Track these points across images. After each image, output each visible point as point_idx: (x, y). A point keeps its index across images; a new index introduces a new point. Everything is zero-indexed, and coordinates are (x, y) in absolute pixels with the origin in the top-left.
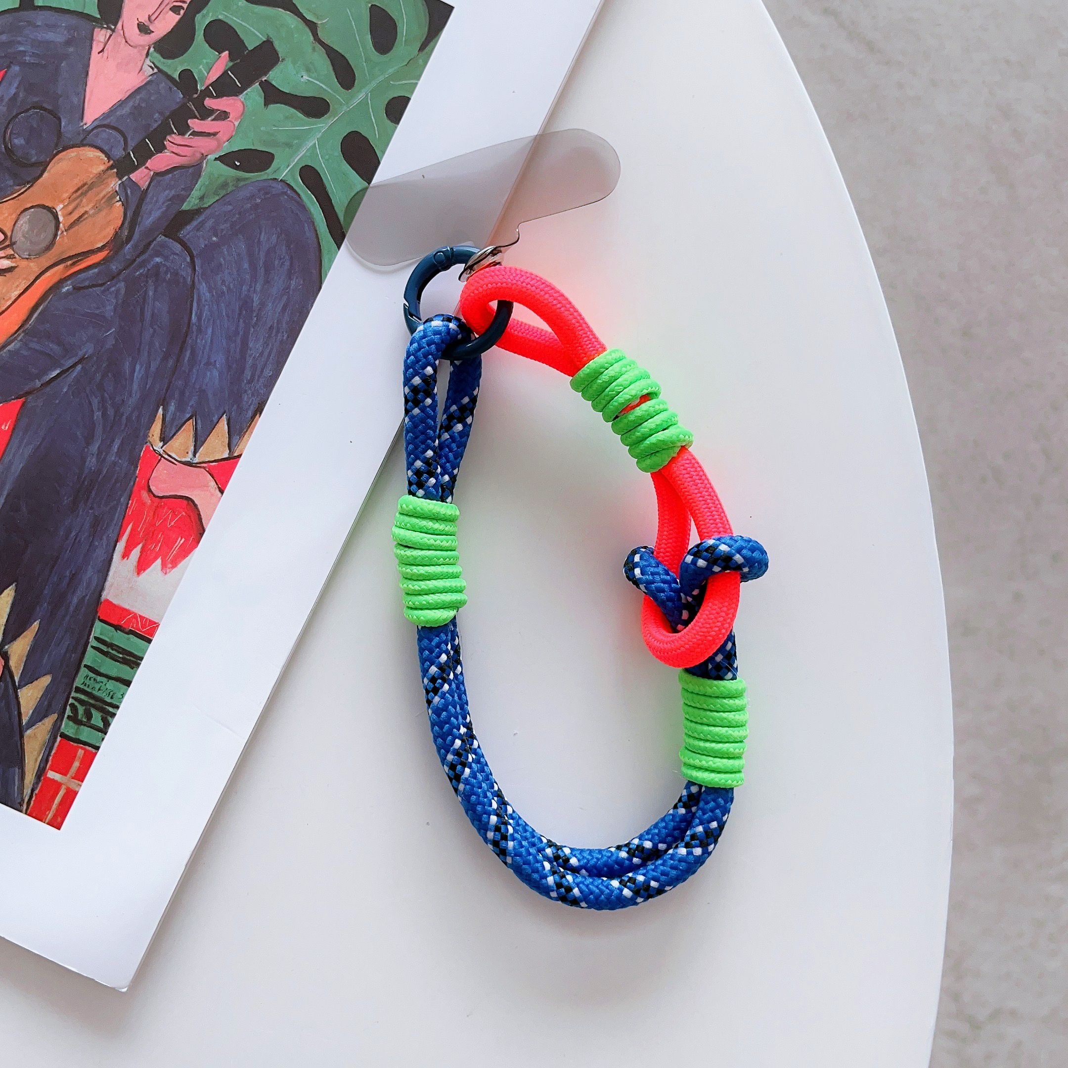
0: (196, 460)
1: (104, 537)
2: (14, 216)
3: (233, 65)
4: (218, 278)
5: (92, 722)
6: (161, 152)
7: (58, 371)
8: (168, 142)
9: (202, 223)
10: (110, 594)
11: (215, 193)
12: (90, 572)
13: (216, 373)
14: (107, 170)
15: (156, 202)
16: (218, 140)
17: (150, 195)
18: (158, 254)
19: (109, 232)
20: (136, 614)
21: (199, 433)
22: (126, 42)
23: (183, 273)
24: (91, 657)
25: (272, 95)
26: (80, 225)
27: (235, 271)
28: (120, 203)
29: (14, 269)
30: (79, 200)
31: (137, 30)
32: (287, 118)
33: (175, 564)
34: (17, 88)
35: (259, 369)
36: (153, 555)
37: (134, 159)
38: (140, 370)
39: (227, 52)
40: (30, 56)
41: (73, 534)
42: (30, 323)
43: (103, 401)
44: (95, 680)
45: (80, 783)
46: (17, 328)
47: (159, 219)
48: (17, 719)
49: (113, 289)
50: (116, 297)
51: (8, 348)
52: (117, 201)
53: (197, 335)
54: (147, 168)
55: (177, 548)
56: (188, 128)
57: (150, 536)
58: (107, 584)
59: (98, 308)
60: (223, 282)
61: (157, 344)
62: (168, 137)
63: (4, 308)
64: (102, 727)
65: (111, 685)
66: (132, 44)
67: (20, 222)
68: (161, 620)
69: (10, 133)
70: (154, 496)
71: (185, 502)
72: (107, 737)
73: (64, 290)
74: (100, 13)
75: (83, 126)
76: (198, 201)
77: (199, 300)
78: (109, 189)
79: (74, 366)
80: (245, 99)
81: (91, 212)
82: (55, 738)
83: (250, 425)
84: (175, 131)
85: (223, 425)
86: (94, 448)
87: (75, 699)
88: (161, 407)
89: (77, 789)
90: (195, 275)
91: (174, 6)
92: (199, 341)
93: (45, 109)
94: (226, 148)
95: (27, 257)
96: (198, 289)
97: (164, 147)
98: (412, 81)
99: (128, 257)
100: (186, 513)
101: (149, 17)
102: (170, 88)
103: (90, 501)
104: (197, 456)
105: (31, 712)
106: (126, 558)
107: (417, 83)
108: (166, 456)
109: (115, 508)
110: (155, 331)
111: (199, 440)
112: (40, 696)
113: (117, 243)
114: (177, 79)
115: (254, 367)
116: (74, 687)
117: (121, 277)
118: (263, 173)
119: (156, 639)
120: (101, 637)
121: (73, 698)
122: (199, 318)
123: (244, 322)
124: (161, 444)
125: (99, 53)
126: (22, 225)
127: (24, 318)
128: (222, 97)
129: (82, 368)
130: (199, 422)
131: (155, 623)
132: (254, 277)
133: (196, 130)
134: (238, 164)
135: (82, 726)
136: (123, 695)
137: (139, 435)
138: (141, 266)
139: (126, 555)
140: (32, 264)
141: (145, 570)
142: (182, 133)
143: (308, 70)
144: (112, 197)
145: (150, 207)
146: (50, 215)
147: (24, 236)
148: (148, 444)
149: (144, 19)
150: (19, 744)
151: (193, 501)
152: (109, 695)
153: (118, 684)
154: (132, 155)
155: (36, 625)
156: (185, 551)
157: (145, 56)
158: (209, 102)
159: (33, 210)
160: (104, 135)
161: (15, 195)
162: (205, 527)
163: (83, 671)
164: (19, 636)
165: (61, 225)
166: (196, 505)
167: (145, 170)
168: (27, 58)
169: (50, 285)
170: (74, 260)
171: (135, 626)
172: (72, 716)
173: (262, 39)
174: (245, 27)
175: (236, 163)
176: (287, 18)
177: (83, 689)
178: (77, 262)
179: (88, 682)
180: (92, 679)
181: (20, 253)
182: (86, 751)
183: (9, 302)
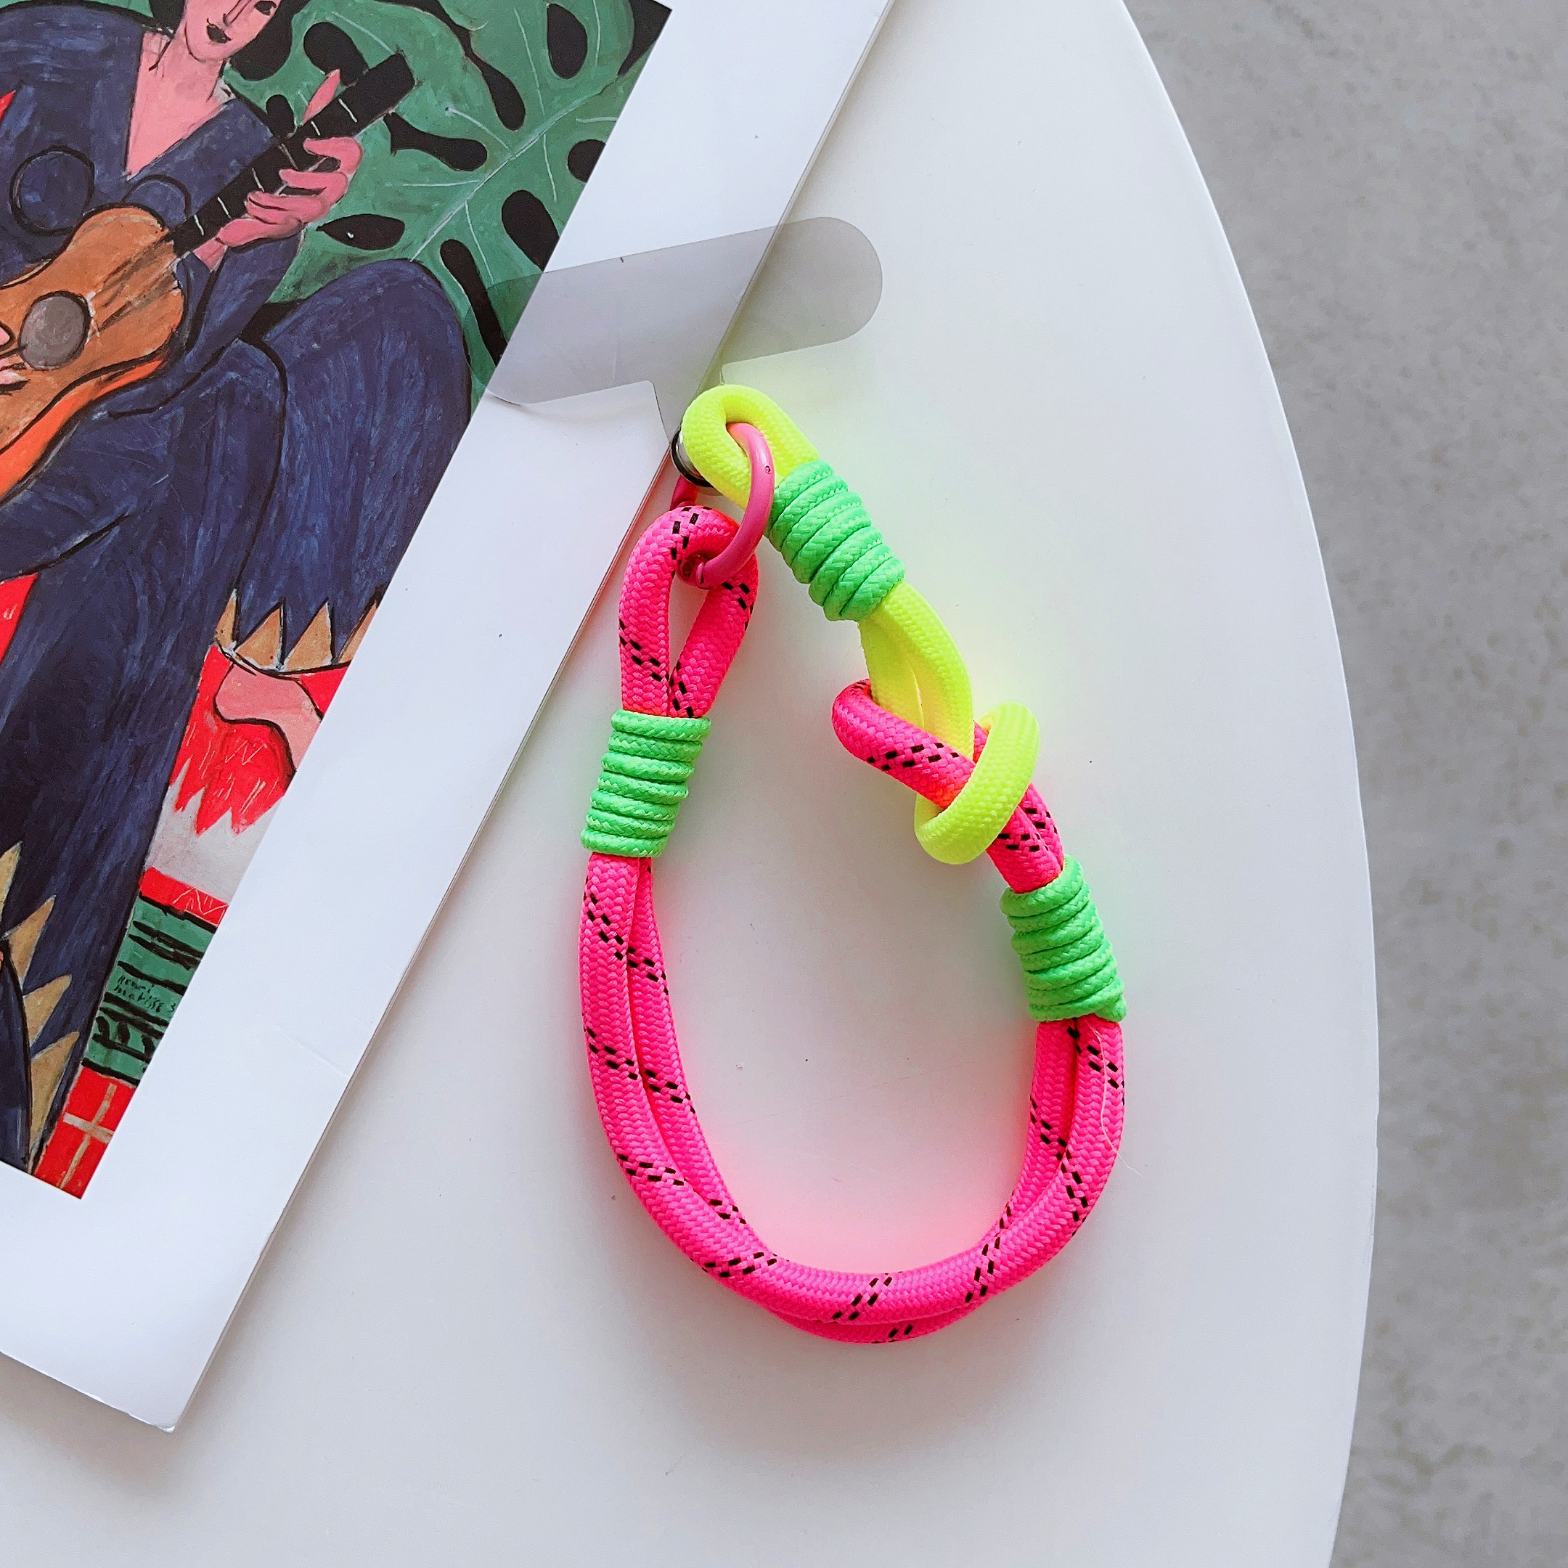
0: (284, 669)
1: (150, 778)
2: (24, 308)
3: (346, 91)
5: (130, 1044)
7: (85, 536)
8: (250, 202)
9: (298, 322)
10: (157, 860)
11: (318, 278)
14: (161, 241)
18: (232, 367)
19: (162, 334)
20: (194, 890)
21: (289, 629)
22: (191, 53)
24: (128, 951)
25: (403, 136)
26: (121, 322)
29: (23, 386)
30: (118, 286)
31: (207, 37)
32: (424, 169)
33: (251, 818)
34: (31, 119)
36: (220, 806)
37: (200, 227)
40: (51, 72)
42: (46, 464)
43: (150, 578)
44: (133, 984)
45: (110, 1132)
47: (234, 316)
49: (167, 417)
52: (175, 288)
53: (287, 487)
55: (255, 795)
56: (279, 182)
57: (215, 779)
59: (145, 444)
62: (250, 196)
63: (9, 442)
64: (143, 1051)
65: (157, 992)
66: (198, 57)
67: (34, 316)
68: (230, 900)
69: (20, 185)
70: (223, 719)
71: (268, 729)
72: (150, 1067)
73: (96, 417)
74: (153, 10)
75: (126, 176)
76: (291, 290)
77: (292, 435)
78: (163, 270)
79: (110, 527)
80: (362, 140)
81: (136, 304)
82: (76, 1066)
84: (260, 186)
85: (324, 618)
86: (138, 648)
87: (105, 1010)
88: (235, 590)
89: (106, 1142)
90: (286, 398)
92: (290, 495)
94: (334, 213)
95: (43, 367)
96: (291, 419)
97: (244, 210)
98: (607, 119)
100: (268, 745)
101: (225, 17)
102: (254, 123)
103: (131, 724)
104: (285, 663)
105: (42, 1028)
106: (181, 809)
107: (615, 122)
108: (241, 662)
109: (164, 737)
110: (226, 479)
111: (290, 639)
113: (173, 349)
114: (264, 109)
115: (370, 534)
116: (104, 993)
117: (179, 399)
119: (221, 928)
120: (143, 922)
122: (292, 460)
123: (357, 467)
125: (150, 69)
126: (36, 321)
127: (38, 456)
129: (121, 531)
130: (289, 613)
131: (221, 903)
133: (291, 185)
134: (351, 236)
135: (114, 1052)
136: (174, 1007)
137: (201, 632)
138: (210, 382)
139: (181, 804)
140: (49, 379)
141: (207, 827)
142: (270, 190)
143: (456, 100)
145: (222, 297)
146: (79, 310)
147: (38, 337)
148: (216, 644)
149: (217, 20)
152: (154, 1006)
153: (167, 990)
154: (197, 221)
155: (50, 903)
156: (267, 801)
159: (51, 299)
160: (157, 191)
161: (27, 276)
162: (296, 766)
163: (117, 972)
164: (25, 918)
165: (92, 322)
166: (282, 734)
167: (216, 243)
168: (46, 75)
169: (75, 410)
170: (111, 374)
171: (192, 908)
172: (100, 1035)
173: (389, 53)
174: (363, 33)
175: (349, 234)
176: (425, 21)
177: (117, 997)
178: (115, 376)
179: (123, 987)
180: (130, 983)
181: (32, 361)
182: (120, 1087)
183: (16, 434)
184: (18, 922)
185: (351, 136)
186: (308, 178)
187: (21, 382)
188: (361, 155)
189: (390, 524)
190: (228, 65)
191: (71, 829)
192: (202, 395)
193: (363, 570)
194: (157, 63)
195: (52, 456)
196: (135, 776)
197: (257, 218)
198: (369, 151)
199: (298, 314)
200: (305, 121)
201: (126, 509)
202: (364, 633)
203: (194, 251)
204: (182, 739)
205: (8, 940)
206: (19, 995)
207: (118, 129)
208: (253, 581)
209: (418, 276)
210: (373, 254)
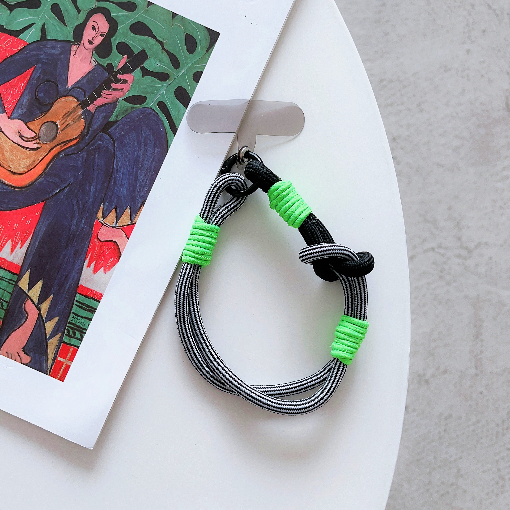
0: (117, 225)
2: (40, 126)
3: (129, 61)
4: (125, 149)
5: (76, 336)
6: (99, 98)
7: (59, 190)
9: (118, 127)
11: (123, 114)
12: (74, 274)
13: (125, 189)
14: (77, 106)
15: (98, 118)
16: (123, 92)
17: (96, 115)
19: (79, 132)
20: (93, 291)
21: (118, 214)
23: (110, 148)
24: (75, 309)
25: (146, 72)
26: (67, 129)
27: (131, 146)
30: (66, 119)
32: (152, 82)
33: (109, 269)
34: (40, 73)
35: (142, 187)
36: (100, 266)
37: (89, 101)
38: (93, 188)
39: (126, 55)
40: (46, 60)
41: (67, 257)
45: (71, 362)
49: (81, 155)
50: (82, 158)
53: (116, 174)
55: (110, 262)
56: (111, 87)
57: (98, 258)
58: (81, 278)
59: (75, 163)
60: (127, 151)
62: (103, 91)
63: (36, 164)
64: (80, 338)
65: (83, 320)
67: (43, 128)
68: (104, 293)
72: (82, 342)
75: (67, 88)
76: (115, 117)
78: (79, 114)
79: (66, 187)
81: (71, 123)
82: (61, 343)
83: (139, 210)
84: (105, 89)
85: (128, 210)
86: (75, 221)
89: (70, 365)
93: (52, 82)
94: (127, 95)
95: (45, 143)
96: (117, 154)
97: (101, 95)
98: (203, 65)
99: (87, 142)
100: (113, 248)
103: (73, 243)
107: (206, 66)
108: (105, 224)
110: (99, 172)
112: (54, 326)
113: (82, 136)
114: (106, 67)
115: (140, 186)
117: (84, 150)
119: (102, 301)
120: (79, 300)
121: (68, 326)
122: (117, 166)
123: (136, 167)
124: (102, 219)
126: (43, 130)
127: (44, 168)
129: (69, 188)
130: (118, 209)
131: (101, 294)
132: (140, 149)
134: (132, 101)
135: (72, 338)
136: (89, 325)
138: (92, 145)
139: (89, 266)
140: (47, 146)
141: (97, 272)
142: (108, 89)
143: (160, 62)
145: (96, 120)
146: (55, 126)
147: (44, 134)
148: (97, 219)
151: (116, 243)
152: (83, 325)
153: (86, 320)
154: (88, 99)
155: (52, 296)
156: (114, 264)
158: (119, 76)
159: (47, 123)
163: (72, 315)
164: (45, 301)
165: (59, 129)
166: (117, 244)
167: (94, 105)
168: (44, 61)
169: (55, 154)
170: (65, 144)
171: (93, 296)
173: (140, 49)
174: (133, 44)
176: (151, 40)
177: (72, 323)
178: (66, 144)
179: (74, 319)
180: (76, 318)
181: (43, 141)
182: (74, 348)
183: (38, 162)
184: (43, 302)
185: (131, 73)
186: (119, 86)
188: (134, 78)
189: (146, 182)
191: (57, 274)
195: (49, 168)
196: (75, 258)
197: (105, 98)
198: (136, 77)
199: (117, 124)
200: (117, 70)
201: (70, 182)
204: (89, 247)
206: (44, 323)
207: (65, 75)
208: (107, 201)
209: (152, 112)
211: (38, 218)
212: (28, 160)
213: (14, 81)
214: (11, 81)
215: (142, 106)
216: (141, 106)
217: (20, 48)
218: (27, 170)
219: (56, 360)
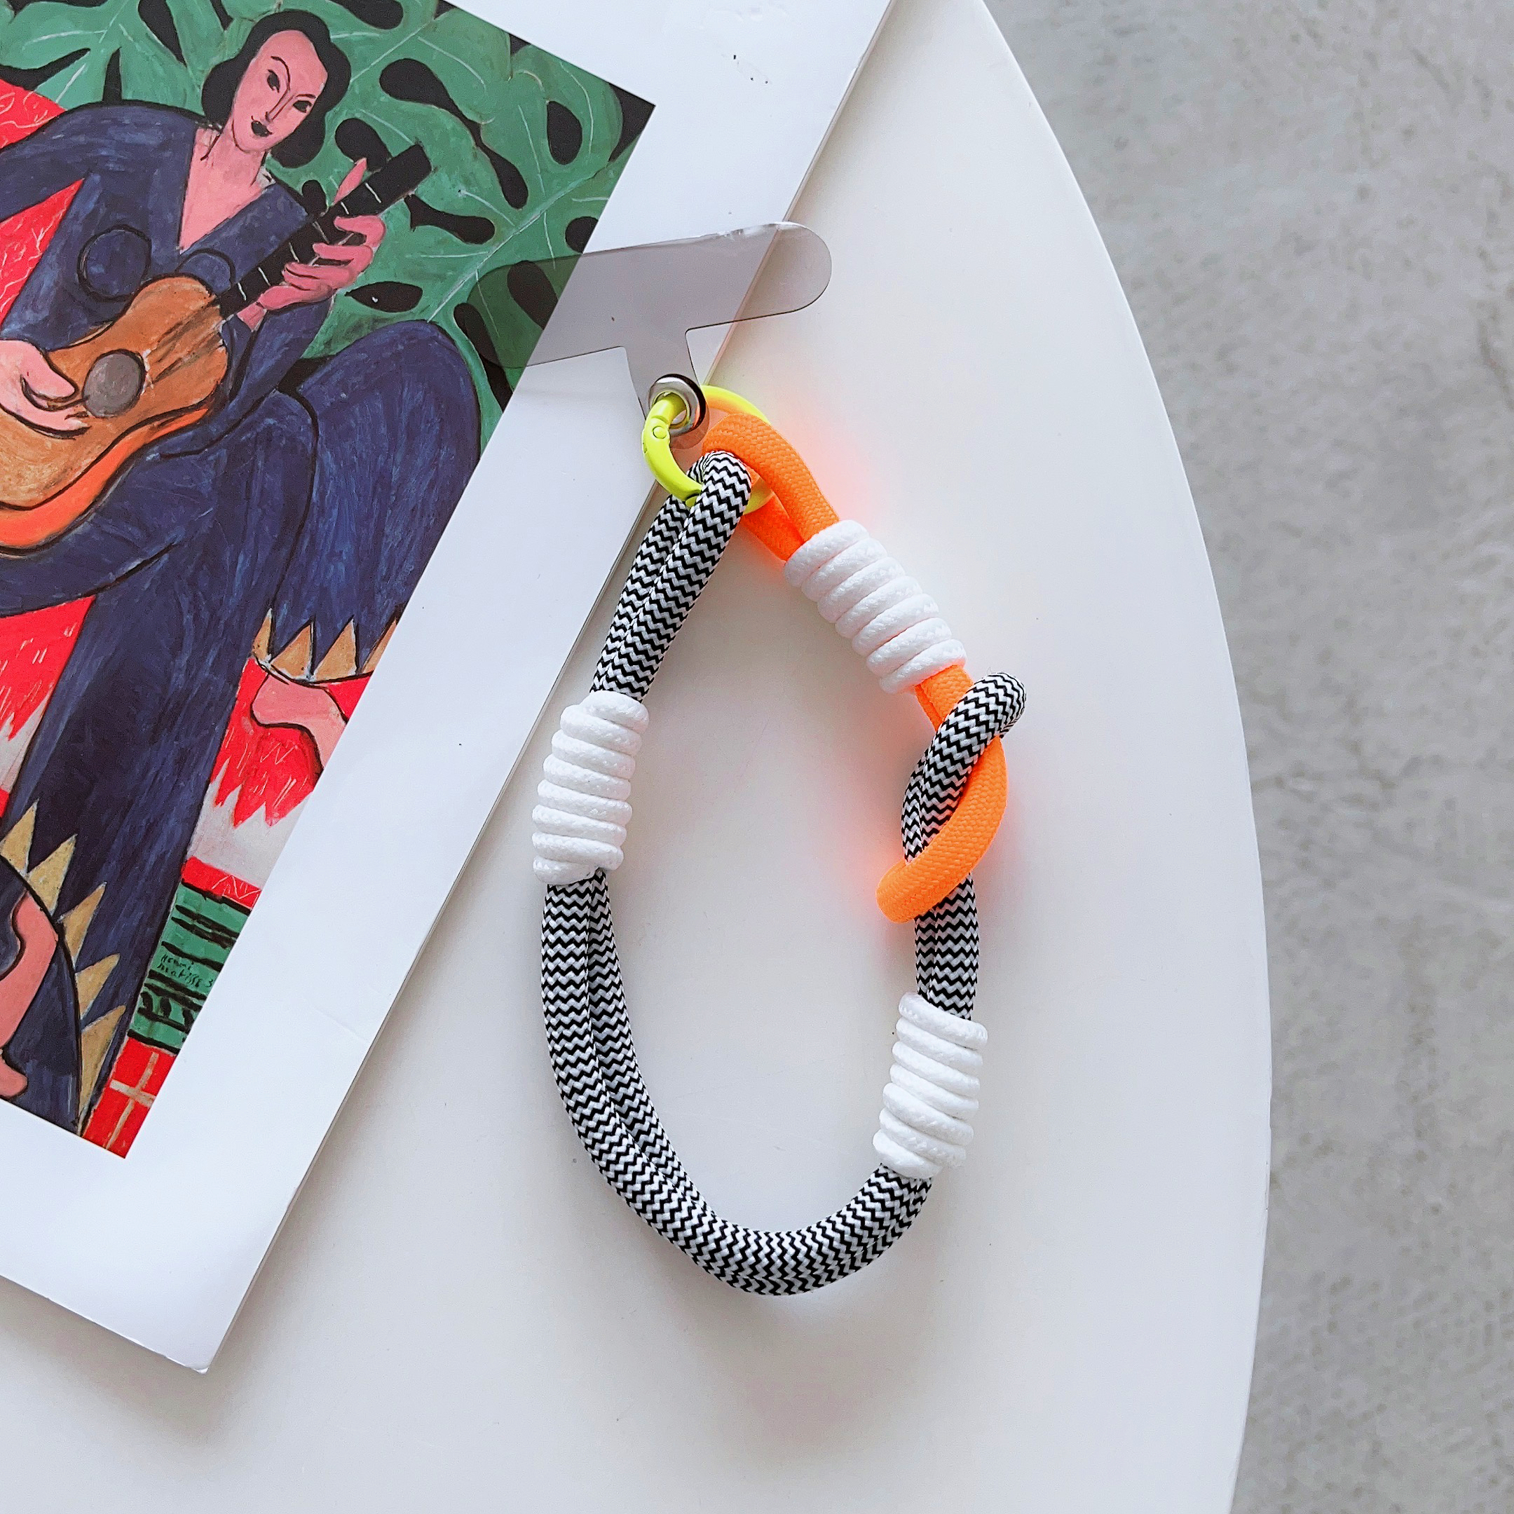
0: (314, 678)
1: (193, 777)
2: (88, 364)
3: (371, 176)
4: (347, 445)
5: (171, 1017)
6: (278, 284)
7: (138, 562)
9: (328, 375)
10: (197, 850)
11: (347, 337)
12: (172, 822)
13: (342, 567)
14: (208, 306)
15: (271, 347)
18: (270, 414)
19: (209, 385)
20: (230, 877)
23: (303, 439)
24: (171, 932)
25: (421, 214)
26: (172, 376)
28: (224, 348)
29: (85, 431)
30: (171, 344)
31: (252, 132)
32: (439, 243)
33: (283, 811)
34: (98, 202)
35: (397, 563)
36: (255, 800)
37: (243, 293)
38: (244, 562)
39: (364, 160)
41: (152, 772)
44: (175, 961)
45: (153, 1097)
46: (87, 506)
48: (72, 1011)
49: (211, 458)
51: (74, 532)
52: (220, 346)
54: (258, 304)
55: (287, 791)
56: (313, 254)
57: (251, 776)
58: (195, 838)
60: (354, 452)
61: (267, 529)
62: (287, 266)
63: (72, 480)
64: (183, 1023)
65: (196, 969)
66: (243, 148)
67: (98, 369)
68: (263, 886)
70: (259, 723)
71: (298, 732)
72: (189, 1037)
73: (149, 458)
74: (204, 109)
75: (179, 250)
76: (323, 347)
78: (210, 331)
81: (186, 360)
84: (296, 258)
85: (350, 633)
86: (183, 660)
87: (149, 986)
88: (271, 609)
89: (148, 1105)
91: (299, 101)
92: (320, 525)
93: (131, 230)
94: (361, 281)
95: (103, 415)
96: (322, 460)
97: (282, 278)
98: (600, 198)
99: (232, 417)
100: (299, 746)
102: (291, 203)
103: (176, 729)
105: (92, 1002)
106: (220, 804)
107: (606, 201)
108: (275, 673)
109: (206, 740)
110: (264, 511)
111: (319, 652)
112: (103, 983)
113: (218, 399)
114: (301, 192)
115: (391, 560)
116: (149, 970)
117: (221, 443)
118: (408, 312)
119: (255, 910)
120: (186, 906)
121: (146, 985)
122: (322, 495)
123: (379, 501)
124: (269, 657)
125: (202, 159)
126: (97, 375)
128: (357, 215)
129: (169, 558)
130: (318, 629)
131: (256, 889)
132: (393, 447)
133: (323, 257)
134: (375, 300)
135: (157, 1023)
136: (211, 983)
137: (240, 646)
138: (250, 427)
139: (220, 799)
140: (108, 425)
141: (243, 820)
142: (304, 261)
143: (467, 183)
144: (214, 341)
146: (136, 365)
147: (100, 389)
148: (253, 657)
149: (259, 117)
150: (74, 1046)
152: (194, 981)
153: (205, 967)
154: (240, 288)
156: (297, 797)
157: (260, 164)
158: (340, 222)
159: (111, 356)
160: (205, 262)
161: (90, 337)
162: (323, 763)
163: (161, 951)
165: (147, 376)
166: (312, 737)
167: (256, 306)
168: (111, 165)
169: (131, 451)
170: (165, 420)
171: (229, 893)
172: (144, 1009)
173: (410, 144)
174: (388, 128)
175: (374, 299)
176: (442, 117)
177: (160, 974)
178: (167, 421)
179: (166, 964)
180: (172, 961)
181: (95, 411)
182: (162, 1055)
183: (79, 473)
186: (338, 251)
187: (83, 428)
190: (269, 155)
191: (121, 822)
192: (244, 438)
193: (384, 591)
194: (208, 153)
195: (109, 492)
196: (179, 775)
197: (293, 285)
198: (391, 226)
199: (328, 368)
200: (336, 202)
202: (385, 647)
203: (238, 314)
204: (222, 740)
205: (63, 924)
207: (172, 210)
208: (287, 602)
209: (436, 334)
210: (397, 316)
211: (70, 646)
212: (47, 466)
213: (17, 224)
214: (6, 222)
215: (407, 316)
216: (405, 315)
217: (38, 123)
218: (42, 498)
219: (104, 1089)
